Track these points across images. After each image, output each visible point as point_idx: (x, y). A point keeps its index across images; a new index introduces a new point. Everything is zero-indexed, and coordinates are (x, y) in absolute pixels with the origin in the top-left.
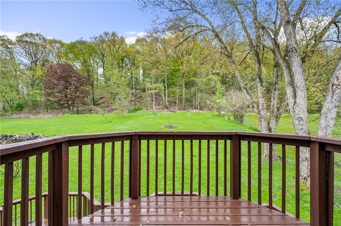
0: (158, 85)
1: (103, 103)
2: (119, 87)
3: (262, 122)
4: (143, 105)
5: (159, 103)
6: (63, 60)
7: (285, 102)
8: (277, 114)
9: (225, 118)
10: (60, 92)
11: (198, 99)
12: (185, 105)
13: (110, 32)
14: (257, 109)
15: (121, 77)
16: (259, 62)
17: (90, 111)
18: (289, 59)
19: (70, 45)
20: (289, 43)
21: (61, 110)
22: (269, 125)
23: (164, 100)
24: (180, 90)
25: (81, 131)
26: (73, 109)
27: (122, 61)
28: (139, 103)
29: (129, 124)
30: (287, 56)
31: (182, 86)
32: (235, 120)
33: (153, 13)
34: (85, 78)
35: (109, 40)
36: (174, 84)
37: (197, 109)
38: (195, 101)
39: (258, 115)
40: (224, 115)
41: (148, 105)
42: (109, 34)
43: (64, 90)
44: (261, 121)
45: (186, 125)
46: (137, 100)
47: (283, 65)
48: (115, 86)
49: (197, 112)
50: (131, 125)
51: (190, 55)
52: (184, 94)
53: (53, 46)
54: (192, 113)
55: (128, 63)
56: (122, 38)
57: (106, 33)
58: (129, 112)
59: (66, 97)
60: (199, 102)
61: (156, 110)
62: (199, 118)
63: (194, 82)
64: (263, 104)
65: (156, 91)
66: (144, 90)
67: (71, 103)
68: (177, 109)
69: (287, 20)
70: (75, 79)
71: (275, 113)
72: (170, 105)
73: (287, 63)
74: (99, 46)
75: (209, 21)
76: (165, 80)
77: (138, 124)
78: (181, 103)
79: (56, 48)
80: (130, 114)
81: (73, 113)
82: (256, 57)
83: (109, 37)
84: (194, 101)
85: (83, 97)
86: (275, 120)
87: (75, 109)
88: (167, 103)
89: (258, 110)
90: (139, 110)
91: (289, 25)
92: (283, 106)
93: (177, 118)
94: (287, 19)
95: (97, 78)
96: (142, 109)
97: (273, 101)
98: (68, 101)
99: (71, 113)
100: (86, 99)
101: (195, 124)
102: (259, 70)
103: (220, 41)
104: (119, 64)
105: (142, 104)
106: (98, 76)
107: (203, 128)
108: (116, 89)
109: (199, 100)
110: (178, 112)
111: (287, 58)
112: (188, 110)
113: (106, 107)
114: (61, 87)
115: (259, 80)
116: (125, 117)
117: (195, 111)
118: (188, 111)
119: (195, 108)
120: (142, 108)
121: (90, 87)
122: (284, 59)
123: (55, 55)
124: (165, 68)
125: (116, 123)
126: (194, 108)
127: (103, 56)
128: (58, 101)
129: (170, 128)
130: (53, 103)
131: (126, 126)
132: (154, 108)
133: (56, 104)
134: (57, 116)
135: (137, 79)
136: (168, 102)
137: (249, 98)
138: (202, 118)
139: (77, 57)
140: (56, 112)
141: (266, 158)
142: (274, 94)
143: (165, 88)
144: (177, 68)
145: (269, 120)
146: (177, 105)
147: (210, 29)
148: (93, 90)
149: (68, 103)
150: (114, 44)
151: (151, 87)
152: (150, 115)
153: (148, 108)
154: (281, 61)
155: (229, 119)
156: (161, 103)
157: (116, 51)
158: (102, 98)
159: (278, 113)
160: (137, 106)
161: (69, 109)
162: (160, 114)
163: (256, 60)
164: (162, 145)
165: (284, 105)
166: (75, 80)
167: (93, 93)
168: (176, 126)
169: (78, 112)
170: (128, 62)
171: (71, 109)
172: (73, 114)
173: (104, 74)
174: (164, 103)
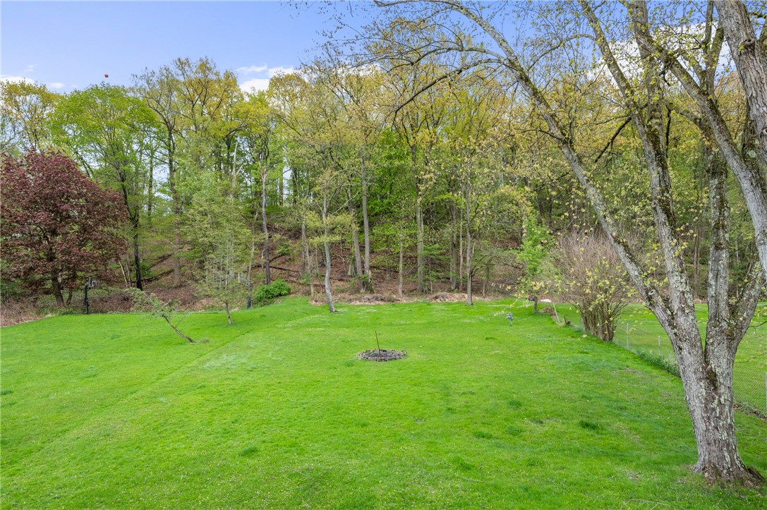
0: (340, 218)
1: (168, 273)
2: (216, 225)
3: (685, 352)
4: (292, 279)
5: (345, 273)
6: (45, 145)
7: (753, 287)
8: (729, 324)
9: (553, 323)
10: (32, 245)
11: (465, 258)
12: (427, 277)
13: (195, 61)
14: (665, 311)
15: (225, 193)
16: (661, 161)
17: (125, 303)
18: (758, 156)
19: (72, 98)
20: (758, 110)
21: (32, 299)
22: (707, 363)
23: (358, 264)
24: (409, 232)
25: (94, 376)
26: (70, 296)
27: (228, 144)
28: (279, 271)
29: (249, 348)
30: (752, 146)
31: (415, 218)
32: (588, 328)
33: (324, 10)
34: (114, 200)
35: (190, 84)
36: (388, 212)
37: (465, 290)
38: (458, 264)
39: (669, 329)
40: (550, 312)
41: (308, 280)
42: (189, 66)
43: (45, 237)
44: (681, 349)
45: (432, 348)
46: (273, 264)
47: (742, 175)
48: (205, 222)
49: (463, 300)
50: (256, 351)
51: (436, 124)
52: (421, 246)
53: (16, 101)
54: (449, 304)
55: (248, 149)
56: (228, 75)
57: (182, 63)
58: (249, 305)
59: (51, 258)
60: (468, 270)
61: (333, 294)
62: (473, 321)
63: (451, 207)
64: (683, 293)
65: (334, 239)
66: (296, 233)
67: (65, 277)
68: (400, 291)
69: (747, 43)
70: (82, 201)
71: (724, 324)
72: (380, 278)
73: (753, 168)
74: (158, 102)
75: (497, 36)
76: (361, 201)
77: (277, 348)
78: (414, 272)
79: (26, 108)
80: (252, 310)
81: (72, 308)
82: (651, 145)
83: (188, 73)
84: (453, 265)
85: (104, 260)
86: (725, 345)
87: (78, 295)
88: (369, 273)
89: (669, 312)
90: (280, 295)
91: (754, 55)
92: (748, 300)
93: (402, 322)
94: (746, 38)
95: (151, 195)
96: (290, 294)
97: (713, 283)
98: (55, 271)
99: (64, 310)
100: (112, 264)
101: (462, 346)
102: (663, 185)
103: (534, 94)
104: (218, 154)
105: (288, 276)
106: (153, 190)
107: (487, 360)
108: (207, 233)
109: (468, 264)
110: (404, 300)
111: (752, 154)
112: (434, 296)
113: (176, 288)
114: (35, 229)
115: (664, 216)
116: (234, 323)
117: (456, 297)
118: (436, 298)
119: (457, 287)
120: (289, 290)
121: (128, 226)
122: (744, 157)
123: (21, 129)
124: (362, 167)
125: (208, 344)
126: (453, 288)
127: (170, 129)
128: (25, 273)
129: (381, 360)
130: (9, 280)
131: (239, 356)
132: (328, 291)
133: (18, 281)
134: (18, 321)
135: (274, 197)
136: (371, 268)
137: (636, 273)
138: (482, 321)
139: (90, 135)
140: (17, 306)
141: (706, 474)
142: (717, 260)
143: (362, 223)
144: (397, 163)
145: (706, 344)
146: (401, 279)
147: (502, 60)
148: (136, 236)
149: (55, 279)
150: (204, 93)
151: (318, 224)
152: (314, 312)
153: (307, 288)
154: (735, 164)
155: (568, 323)
156: (349, 273)
157: (209, 113)
158: (163, 258)
159: (732, 322)
160: (273, 283)
161: (59, 296)
162: (346, 310)
163: (650, 152)
164: (356, 425)
165: (750, 296)
166: (82, 206)
167: (136, 245)
168: (399, 351)
169: (87, 307)
170: (245, 146)
171: (66, 296)
172: (71, 313)
173: (173, 184)
174: (360, 273)
